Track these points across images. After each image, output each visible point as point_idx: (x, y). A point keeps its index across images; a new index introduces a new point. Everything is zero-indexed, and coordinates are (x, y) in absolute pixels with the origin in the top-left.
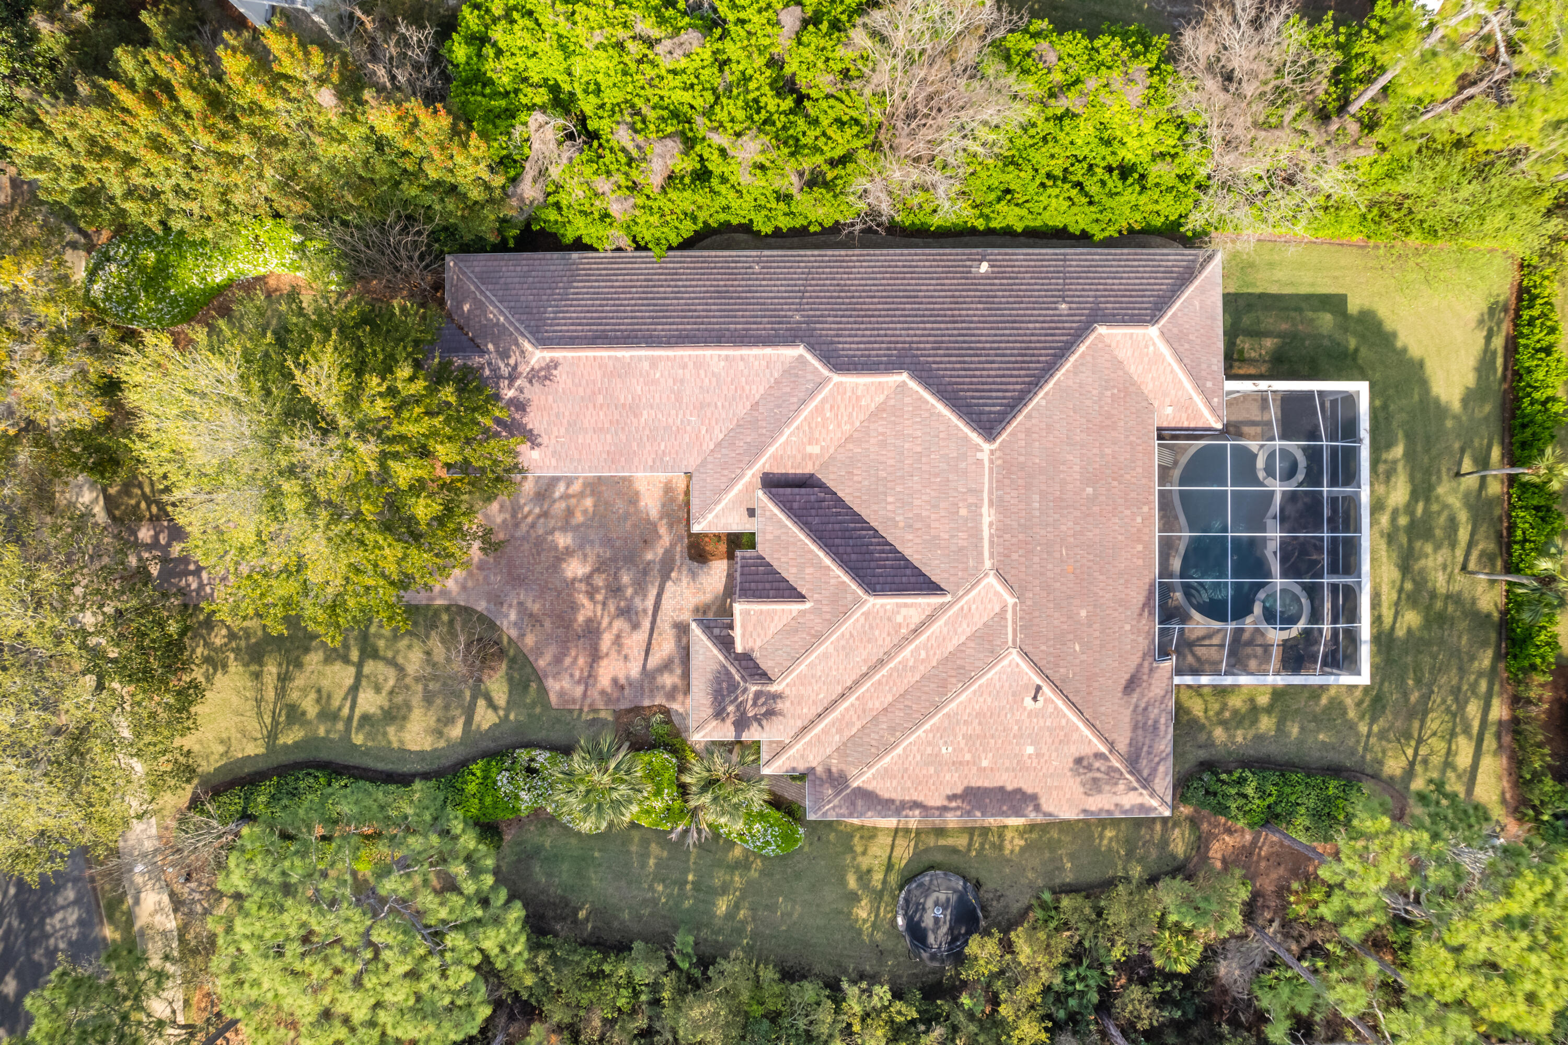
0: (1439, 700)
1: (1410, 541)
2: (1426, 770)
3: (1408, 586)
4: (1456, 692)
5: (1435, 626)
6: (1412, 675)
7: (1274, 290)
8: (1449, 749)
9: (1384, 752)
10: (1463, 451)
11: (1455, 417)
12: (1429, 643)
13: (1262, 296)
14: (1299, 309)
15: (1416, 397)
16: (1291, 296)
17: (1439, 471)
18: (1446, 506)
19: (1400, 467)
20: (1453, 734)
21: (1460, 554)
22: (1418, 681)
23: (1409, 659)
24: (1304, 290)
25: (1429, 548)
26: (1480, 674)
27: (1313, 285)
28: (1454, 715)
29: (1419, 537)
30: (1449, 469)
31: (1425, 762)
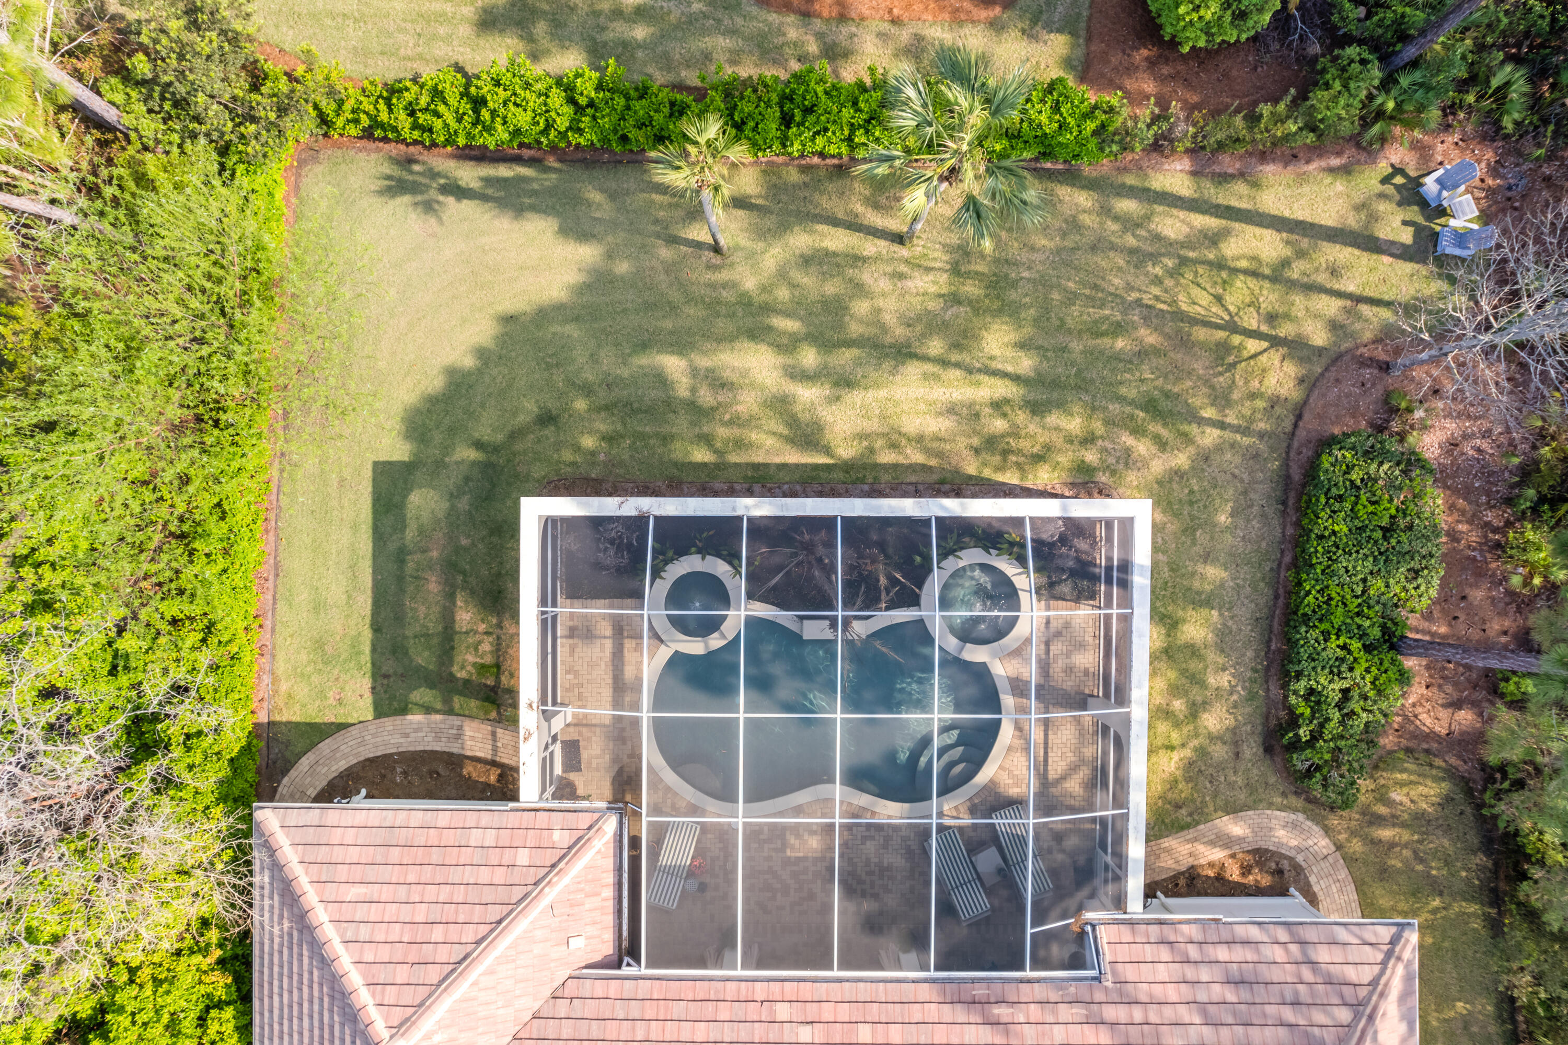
0: (1156, 291)
1: (849, 343)
2: (1287, 316)
3: (936, 346)
4: (1138, 258)
5: (1013, 295)
6: (1106, 341)
7: (364, 603)
8: (1246, 272)
9: (1253, 396)
10: (674, 240)
11: (610, 255)
12: (1046, 308)
13: (377, 628)
14: (401, 556)
15: (572, 330)
16: (377, 570)
17: (712, 286)
18: (782, 274)
19: (704, 362)
20: (1220, 265)
21: (871, 247)
22: (1118, 329)
23: (1076, 346)
24: (365, 545)
25: (861, 307)
26: (1105, 211)
27: (355, 527)
28: (1184, 261)
29: (840, 326)
30: (710, 267)
31: (1272, 318)
